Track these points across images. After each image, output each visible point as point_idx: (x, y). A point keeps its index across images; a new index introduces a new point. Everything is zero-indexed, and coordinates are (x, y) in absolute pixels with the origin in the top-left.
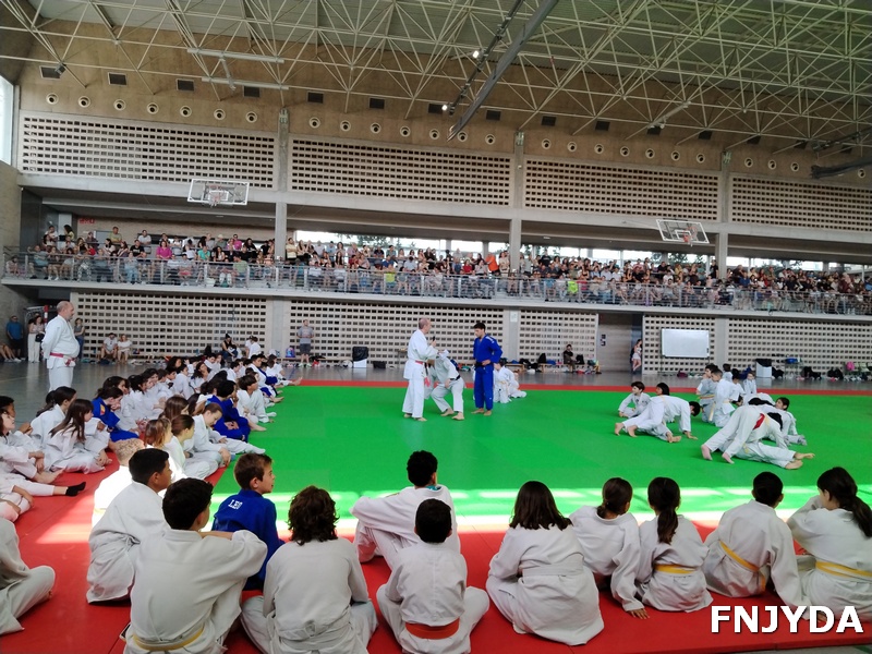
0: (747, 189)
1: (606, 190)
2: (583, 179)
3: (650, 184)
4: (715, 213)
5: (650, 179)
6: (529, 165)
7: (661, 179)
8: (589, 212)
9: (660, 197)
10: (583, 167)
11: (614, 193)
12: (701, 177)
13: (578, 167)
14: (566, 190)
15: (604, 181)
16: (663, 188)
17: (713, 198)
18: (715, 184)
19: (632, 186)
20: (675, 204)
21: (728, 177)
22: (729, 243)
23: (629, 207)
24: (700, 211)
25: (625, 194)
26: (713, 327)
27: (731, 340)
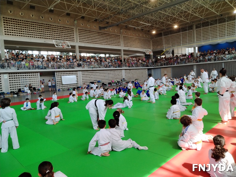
0: (82, 32)
1: (37, 30)
2: (27, 26)
3: (52, 29)
4: (74, 39)
5: (52, 27)
6: (4, 19)
7: (56, 28)
8: (31, 38)
9: (56, 33)
10: (27, 21)
11: (40, 31)
12: (68, 28)
13: (25, 21)
14: (21, 29)
15: (35, 27)
16: (57, 31)
17: (73, 35)
18: (73, 30)
19: (46, 29)
20: (61, 36)
21: (76, 29)
22: (79, 49)
23: (46, 36)
24: (69, 39)
25: (44, 32)
26: (77, 74)
27: (83, 77)
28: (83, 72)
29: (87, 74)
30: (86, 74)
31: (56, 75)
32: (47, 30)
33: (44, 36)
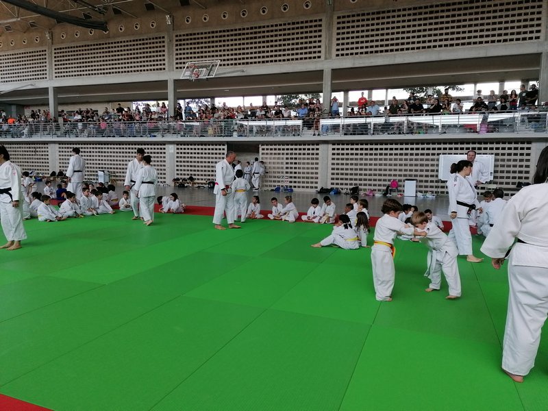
1: (230, 48)
2: (213, 42)
3: (264, 37)
4: (320, 52)
5: (264, 32)
6: (177, 38)
7: (272, 31)
9: (272, 46)
10: (213, 32)
11: (236, 49)
12: (306, 22)
16: (274, 38)
17: (317, 39)
18: (320, 26)
19: (249, 41)
20: (284, 50)
21: (332, 17)
22: (333, 78)
23: (247, 58)
24: (306, 53)
25: (244, 49)
26: (318, 152)
27: (334, 162)
28: (336, 147)
29: (350, 152)
30: (345, 152)
31: (261, 151)
32: (251, 43)
33: (243, 59)
